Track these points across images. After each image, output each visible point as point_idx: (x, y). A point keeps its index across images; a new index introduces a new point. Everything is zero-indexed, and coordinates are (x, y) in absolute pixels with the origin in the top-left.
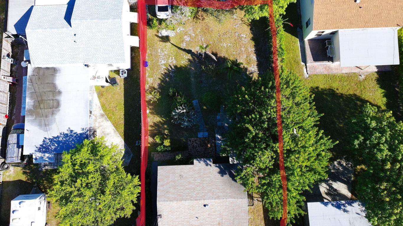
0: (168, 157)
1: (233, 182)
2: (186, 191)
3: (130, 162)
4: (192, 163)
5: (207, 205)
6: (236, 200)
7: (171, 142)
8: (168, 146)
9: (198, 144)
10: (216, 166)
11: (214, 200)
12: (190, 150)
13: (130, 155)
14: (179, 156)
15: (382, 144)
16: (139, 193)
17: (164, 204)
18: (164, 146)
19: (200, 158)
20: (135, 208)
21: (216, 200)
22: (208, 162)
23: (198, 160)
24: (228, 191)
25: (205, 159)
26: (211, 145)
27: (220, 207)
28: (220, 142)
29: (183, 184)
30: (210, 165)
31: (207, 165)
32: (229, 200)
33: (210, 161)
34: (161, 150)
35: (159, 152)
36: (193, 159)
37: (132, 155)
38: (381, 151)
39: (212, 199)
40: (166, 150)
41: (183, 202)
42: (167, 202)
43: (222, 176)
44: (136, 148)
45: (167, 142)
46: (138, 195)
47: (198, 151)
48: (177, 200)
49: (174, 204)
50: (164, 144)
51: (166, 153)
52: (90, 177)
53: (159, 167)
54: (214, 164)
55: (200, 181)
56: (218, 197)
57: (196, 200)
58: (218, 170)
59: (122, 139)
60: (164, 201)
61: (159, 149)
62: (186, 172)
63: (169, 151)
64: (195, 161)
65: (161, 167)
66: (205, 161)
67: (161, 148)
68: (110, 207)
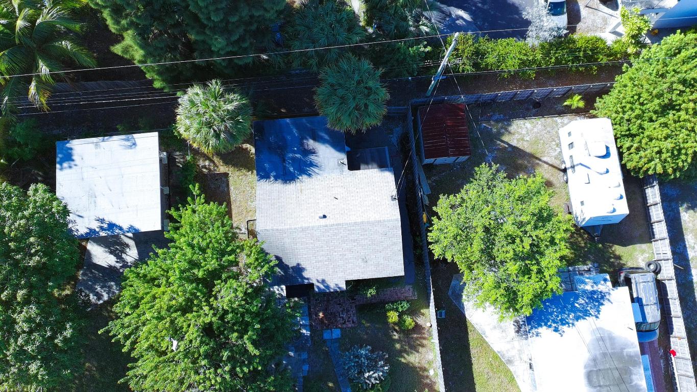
0: (389, 292)
1: (280, 255)
2: (355, 238)
3: (451, 282)
4: (348, 283)
5: (320, 218)
6: (275, 228)
7: (387, 317)
8: (391, 310)
9: (341, 317)
10: (308, 279)
11: (311, 225)
12: (354, 305)
13: (453, 293)
14: (371, 295)
15: (24, 332)
16: (431, 231)
17: (389, 216)
18: (397, 310)
19: (336, 292)
20: (434, 208)
21: (306, 225)
22: (322, 287)
23: (339, 288)
24: (287, 241)
25: (328, 291)
26: (317, 315)
27: (301, 216)
28: (301, 323)
29: (361, 248)
30: (318, 281)
31: (323, 281)
32: (286, 227)
33: (318, 287)
34: (401, 304)
35: (404, 301)
36: (347, 291)
37: (450, 293)
38: (29, 320)
39: (313, 228)
40: (393, 303)
41: (360, 221)
42: (384, 219)
43: (298, 264)
44: (444, 305)
45: (392, 318)
46: (431, 229)
47: (339, 304)
48: (368, 222)
49: (373, 216)
50: (397, 314)
51: (392, 299)
52: (512, 252)
53: (402, 273)
54: (311, 282)
55: (334, 254)
56: (303, 230)
57: (338, 225)
58: (306, 274)
59: (469, 319)
60: (389, 221)
61: (406, 305)
62: (358, 268)
63: (388, 303)
64: (343, 286)
65: (399, 275)
66: (328, 287)
67: (402, 307)
68: (473, 208)
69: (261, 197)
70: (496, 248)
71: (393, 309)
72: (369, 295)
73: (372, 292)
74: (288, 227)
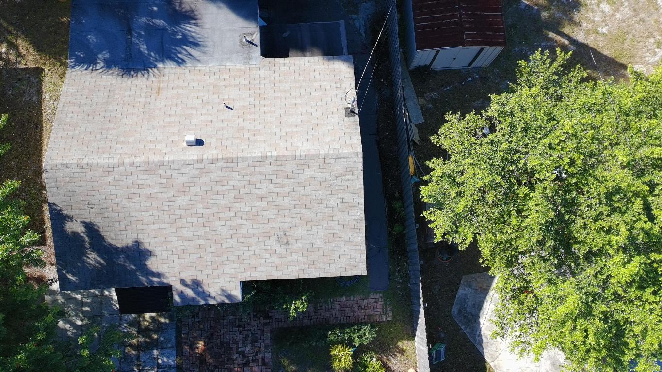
0: (337, 306)
1: (97, 221)
2: (264, 191)
3: (457, 289)
4: (246, 286)
5: (190, 144)
6: (85, 161)
7: (330, 358)
8: (338, 343)
10: (158, 275)
11: (167, 158)
12: (267, 329)
13: (460, 311)
14: (298, 313)
16: (426, 183)
17: (337, 146)
18: (350, 343)
19: (222, 304)
21: (157, 159)
22: (189, 293)
23: (229, 297)
24: (113, 190)
25: (202, 303)
26: (193, 346)
27: (149, 139)
29: (276, 212)
30: (183, 282)
31: (196, 285)
32: (111, 161)
33: (181, 294)
34: (359, 330)
35: (366, 324)
36: (243, 304)
37: (455, 310)
39: (172, 163)
40: (343, 327)
41: (274, 154)
42: (327, 152)
43: (137, 243)
44: (443, 335)
45: (340, 361)
46: (426, 178)
48: (294, 158)
49: (304, 147)
50: (349, 352)
51: (344, 320)
53: (362, 270)
54: (165, 281)
55: (218, 223)
56: (149, 168)
57: (227, 160)
58: (152, 264)
59: (492, 364)
60: (337, 157)
61: (368, 334)
62: (268, 256)
63: (332, 328)
64: (237, 293)
65: (354, 273)
66: (204, 295)
67: (360, 337)
69: (69, 98)
70: (579, 221)
71: (342, 342)
72: (292, 313)
73: (298, 307)
74: (116, 160)
